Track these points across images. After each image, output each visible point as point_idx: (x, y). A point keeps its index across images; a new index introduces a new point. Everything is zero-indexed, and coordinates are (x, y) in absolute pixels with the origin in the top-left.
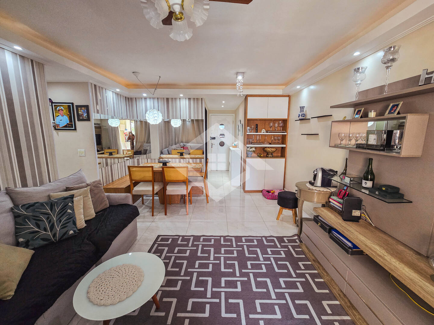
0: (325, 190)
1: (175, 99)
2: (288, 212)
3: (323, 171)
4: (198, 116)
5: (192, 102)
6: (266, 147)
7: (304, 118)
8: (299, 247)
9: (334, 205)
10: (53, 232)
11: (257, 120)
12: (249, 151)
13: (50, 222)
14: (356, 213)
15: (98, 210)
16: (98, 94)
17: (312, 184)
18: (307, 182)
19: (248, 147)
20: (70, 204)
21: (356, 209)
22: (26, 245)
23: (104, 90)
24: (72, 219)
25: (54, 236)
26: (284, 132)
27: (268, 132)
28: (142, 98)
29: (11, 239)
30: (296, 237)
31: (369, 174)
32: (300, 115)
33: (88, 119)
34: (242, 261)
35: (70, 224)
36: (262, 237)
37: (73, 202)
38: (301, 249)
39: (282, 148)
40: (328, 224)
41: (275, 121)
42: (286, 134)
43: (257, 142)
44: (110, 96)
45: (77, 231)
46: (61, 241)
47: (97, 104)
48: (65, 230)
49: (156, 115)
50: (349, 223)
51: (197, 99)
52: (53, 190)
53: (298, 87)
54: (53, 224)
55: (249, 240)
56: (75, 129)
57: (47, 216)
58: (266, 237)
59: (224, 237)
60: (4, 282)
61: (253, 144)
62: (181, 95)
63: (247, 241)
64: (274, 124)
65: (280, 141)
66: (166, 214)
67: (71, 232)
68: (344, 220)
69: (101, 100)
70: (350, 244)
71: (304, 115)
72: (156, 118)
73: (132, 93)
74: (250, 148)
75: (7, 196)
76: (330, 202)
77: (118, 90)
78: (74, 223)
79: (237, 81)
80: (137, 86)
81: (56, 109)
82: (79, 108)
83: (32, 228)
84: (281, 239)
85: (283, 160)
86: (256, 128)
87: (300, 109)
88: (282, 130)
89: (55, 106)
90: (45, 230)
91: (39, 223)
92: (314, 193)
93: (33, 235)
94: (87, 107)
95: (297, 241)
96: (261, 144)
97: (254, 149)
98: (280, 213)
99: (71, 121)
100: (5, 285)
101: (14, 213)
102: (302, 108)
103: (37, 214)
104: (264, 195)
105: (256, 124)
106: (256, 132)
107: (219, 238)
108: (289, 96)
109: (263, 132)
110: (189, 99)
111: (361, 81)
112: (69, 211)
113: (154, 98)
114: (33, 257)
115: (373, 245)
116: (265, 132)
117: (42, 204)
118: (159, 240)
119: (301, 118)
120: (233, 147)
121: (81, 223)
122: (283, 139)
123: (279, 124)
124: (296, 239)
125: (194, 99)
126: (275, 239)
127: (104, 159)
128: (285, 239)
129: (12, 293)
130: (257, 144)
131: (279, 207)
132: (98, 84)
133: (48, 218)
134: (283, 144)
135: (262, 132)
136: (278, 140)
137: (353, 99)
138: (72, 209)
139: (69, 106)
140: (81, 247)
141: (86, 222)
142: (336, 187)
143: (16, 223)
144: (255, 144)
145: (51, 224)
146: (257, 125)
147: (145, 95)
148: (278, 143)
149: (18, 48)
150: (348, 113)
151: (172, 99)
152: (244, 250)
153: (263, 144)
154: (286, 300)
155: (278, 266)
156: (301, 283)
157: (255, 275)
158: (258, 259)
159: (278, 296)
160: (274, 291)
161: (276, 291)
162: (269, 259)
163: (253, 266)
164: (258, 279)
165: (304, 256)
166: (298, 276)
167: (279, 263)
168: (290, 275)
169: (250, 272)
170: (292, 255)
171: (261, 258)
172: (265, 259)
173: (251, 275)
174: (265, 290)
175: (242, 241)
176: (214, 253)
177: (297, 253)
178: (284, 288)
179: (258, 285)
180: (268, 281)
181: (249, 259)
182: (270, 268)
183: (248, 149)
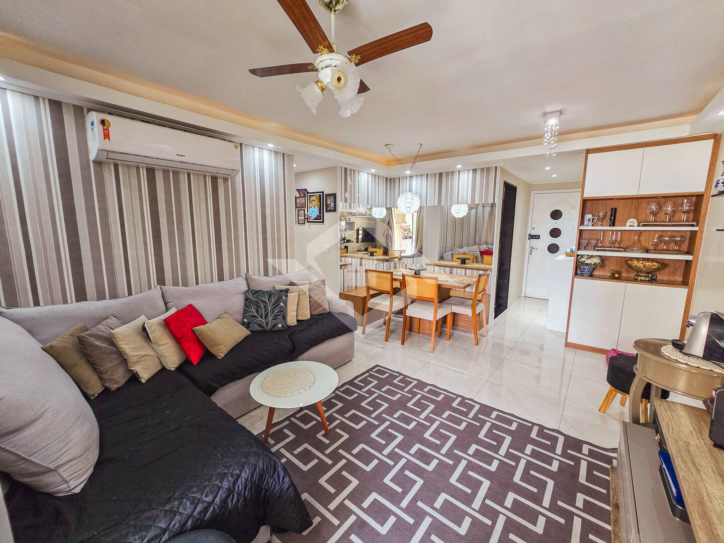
1: (453, 172)
3: (716, 320)
4: (486, 199)
5: (478, 174)
6: (631, 259)
8: (608, 472)
10: (267, 321)
11: (612, 199)
12: (583, 263)
13: (266, 310)
15: (315, 313)
16: (349, 178)
19: (582, 256)
20: (284, 297)
22: (247, 325)
23: (357, 173)
24: (283, 314)
25: (267, 324)
26: (693, 226)
27: (644, 226)
28: (406, 177)
29: (240, 317)
32: (720, 182)
33: (335, 210)
34: (466, 438)
35: (280, 317)
36: (534, 424)
37: (287, 296)
38: (606, 477)
39: (687, 261)
42: (696, 228)
43: (611, 247)
44: (364, 180)
45: (285, 327)
46: (271, 331)
47: (346, 190)
48: (275, 321)
49: (409, 200)
51: (488, 169)
52: (279, 283)
54: (268, 313)
56: (323, 222)
57: (265, 304)
59: (464, 398)
60: (220, 345)
61: (597, 250)
62: (459, 166)
63: (498, 418)
64: (662, 205)
65: (685, 247)
66: (403, 344)
67: (280, 325)
68: (715, 445)
69: (351, 185)
72: (409, 205)
73: (393, 171)
74: (586, 257)
75: (245, 280)
77: (373, 170)
78: (284, 318)
79: (546, 129)
80: (400, 161)
81: (310, 199)
82: (328, 198)
83: (253, 312)
84: (575, 443)
85: (684, 291)
86: (611, 216)
89: (309, 196)
90: (261, 317)
91: (259, 309)
92: (677, 368)
93: (253, 318)
94: (334, 195)
95: (613, 461)
96: (619, 251)
97: (596, 260)
98: (608, 399)
99: (320, 213)
100: (220, 347)
101: (246, 295)
103: (259, 301)
105: (612, 209)
106: (610, 226)
108: (716, 137)
109: (632, 225)
110: (475, 171)
112: (282, 304)
113: (422, 175)
114: (247, 337)
116: (636, 224)
117: (263, 292)
118: (374, 370)
119: (721, 188)
121: (292, 320)
122: (691, 243)
125: (482, 169)
126: (561, 438)
127: (359, 260)
128: (586, 447)
129: (223, 355)
130: (610, 251)
132: (349, 167)
133: (265, 306)
134: (688, 253)
135: (628, 224)
136: (675, 243)
138: (285, 303)
139: (320, 195)
140: (279, 341)
141: (298, 321)
143: (246, 306)
144: (605, 250)
145: (266, 312)
146: (614, 211)
147: (408, 172)
148: (679, 252)
149: (271, 146)
151: (447, 173)
152: (481, 427)
153: (624, 251)
154: (494, 523)
155: (526, 477)
156: (549, 521)
157: (470, 466)
158: (496, 449)
159: (485, 510)
160: (484, 500)
161: (488, 502)
162: (517, 459)
163: (477, 454)
164: (470, 473)
165: (605, 491)
166: (553, 508)
167: (532, 472)
168: (537, 499)
169: (465, 459)
170: (576, 475)
171: (503, 450)
172: (508, 455)
173: (464, 463)
174: (469, 491)
175: (489, 415)
176: (432, 412)
177: (590, 477)
178: (506, 508)
179: (463, 478)
180: (486, 484)
181: (480, 442)
182: (506, 471)
183: (583, 260)
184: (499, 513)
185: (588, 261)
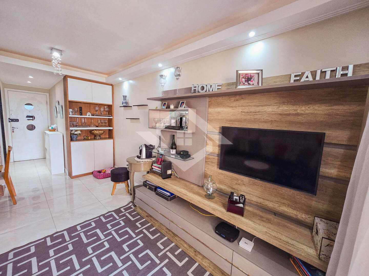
0: (149, 160)
2: (121, 186)
3: (146, 146)
6: (93, 130)
7: (127, 105)
8: (134, 211)
9: (156, 170)
11: (80, 103)
12: (74, 134)
14: (169, 172)
17: (139, 157)
18: (135, 157)
19: (72, 130)
21: (169, 170)
26: (110, 116)
27: (94, 116)
30: (131, 204)
31: (173, 146)
32: (124, 102)
36: (99, 217)
38: (136, 212)
39: (110, 130)
40: (154, 185)
41: (100, 105)
42: (112, 117)
43: (82, 125)
50: (166, 180)
53: (120, 79)
55: (85, 225)
58: (103, 215)
59: (51, 236)
61: (78, 127)
63: (82, 228)
64: (100, 108)
65: (107, 124)
68: (163, 179)
70: (169, 194)
71: (127, 103)
74: (74, 131)
76: (152, 168)
79: (53, 57)
84: (118, 211)
85: (112, 141)
86: (80, 110)
87: (123, 97)
88: (108, 115)
92: (141, 164)
95: (132, 206)
96: (87, 127)
97: (79, 132)
102: (125, 97)
104: (96, 177)
105: (80, 107)
106: (81, 115)
107: (43, 240)
108: (112, 85)
111: (164, 84)
115: (180, 189)
116: (91, 115)
119: (124, 105)
120: (50, 131)
122: (110, 123)
123: (104, 109)
124: (131, 205)
126: (113, 213)
128: (122, 209)
130: (82, 127)
131: (113, 183)
134: (110, 127)
135: (88, 115)
136: (105, 123)
137: (160, 95)
142: (155, 157)
144: (80, 127)
148: (105, 126)
150: (158, 104)
152: (80, 238)
153: (89, 127)
154: (132, 260)
155: (120, 236)
156: (140, 239)
157: (98, 257)
158: (99, 239)
159: (124, 262)
160: (120, 259)
161: (121, 258)
162: (110, 234)
163: (94, 250)
164: (102, 259)
165: (139, 217)
166: (137, 234)
167: (120, 232)
168: (131, 238)
169: (93, 257)
170: (130, 220)
171: (102, 237)
172: (106, 236)
173: (94, 259)
174: (111, 264)
175: (77, 230)
176: (38, 262)
177: (133, 216)
178: (128, 251)
179: (102, 264)
180: (113, 254)
181: (89, 244)
182: (112, 241)
183: (73, 132)
184: (128, 256)
185: (76, 133)
